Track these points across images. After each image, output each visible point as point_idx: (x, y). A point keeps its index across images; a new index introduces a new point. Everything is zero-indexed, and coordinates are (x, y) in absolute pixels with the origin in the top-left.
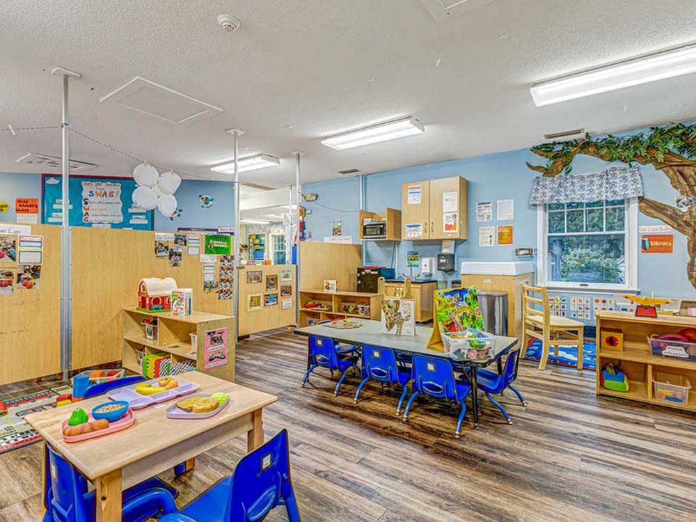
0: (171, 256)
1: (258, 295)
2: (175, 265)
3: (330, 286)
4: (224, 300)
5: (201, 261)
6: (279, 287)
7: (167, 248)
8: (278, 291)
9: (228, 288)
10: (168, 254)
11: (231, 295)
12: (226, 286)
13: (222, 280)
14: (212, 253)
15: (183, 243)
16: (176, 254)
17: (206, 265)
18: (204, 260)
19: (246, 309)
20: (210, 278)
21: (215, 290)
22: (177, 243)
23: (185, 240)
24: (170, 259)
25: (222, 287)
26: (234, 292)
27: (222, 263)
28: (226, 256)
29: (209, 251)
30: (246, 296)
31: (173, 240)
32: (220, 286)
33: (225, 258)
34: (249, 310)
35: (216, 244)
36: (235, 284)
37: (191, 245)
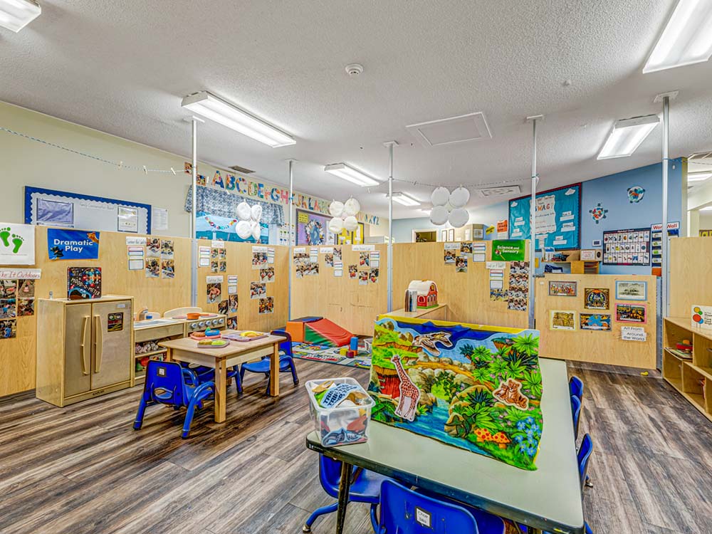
0: (457, 262)
1: (568, 312)
2: (461, 271)
3: (703, 317)
4: (515, 311)
5: (487, 267)
6: (612, 306)
7: (454, 256)
8: (612, 312)
9: (521, 298)
10: (455, 261)
11: (524, 307)
12: (517, 296)
13: (513, 289)
14: (501, 260)
15: (469, 251)
16: (462, 261)
17: (491, 272)
18: (490, 266)
19: (548, 327)
20: (496, 285)
21: (503, 299)
22: (463, 251)
23: (471, 248)
24: (457, 265)
25: (514, 295)
26: (529, 303)
27: (513, 270)
28: (517, 262)
29: (496, 257)
30: (547, 311)
31: (460, 249)
32: (509, 294)
33: (517, 264)
34: (551, 328)
35: (504, 249)
36: (529, 294)
37: (476, 252)
